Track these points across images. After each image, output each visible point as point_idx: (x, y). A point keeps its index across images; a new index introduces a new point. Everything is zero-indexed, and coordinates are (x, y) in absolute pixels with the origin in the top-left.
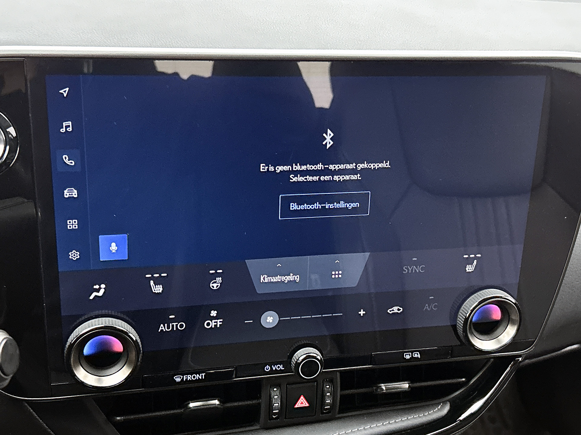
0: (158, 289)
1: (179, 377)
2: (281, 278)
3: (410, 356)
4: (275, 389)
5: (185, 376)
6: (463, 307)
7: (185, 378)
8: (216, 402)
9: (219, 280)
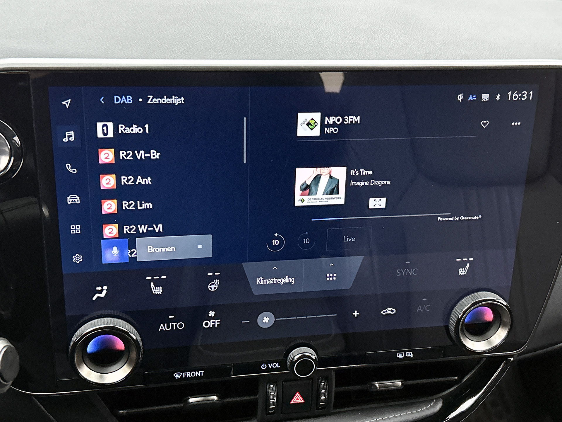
0: (158, 291)
1: (178, 374)
2: (277, 280)
3: (403, 355)
4: (272, 386)
5: (184, 373)
6: (456, 309)
7: (184, 375)
8: (215, 398)
9: (217, 282)
